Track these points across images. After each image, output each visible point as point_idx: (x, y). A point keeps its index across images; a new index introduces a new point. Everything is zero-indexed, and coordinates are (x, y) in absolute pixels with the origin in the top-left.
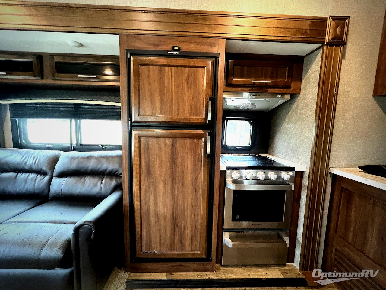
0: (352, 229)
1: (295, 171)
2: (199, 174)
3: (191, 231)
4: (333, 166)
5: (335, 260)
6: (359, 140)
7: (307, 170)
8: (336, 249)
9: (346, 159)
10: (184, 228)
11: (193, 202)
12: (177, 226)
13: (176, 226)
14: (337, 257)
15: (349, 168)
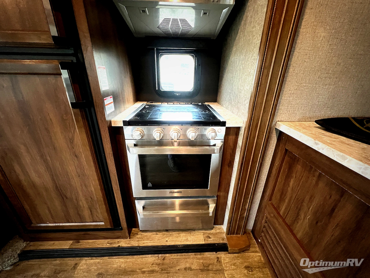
0: (287, 201)
1: (226, 126)
2: (74, 133)
3: (87, 203)
4: (282, 119)
5: (264, 227)
6: (330, 78)
7: (243, 126)
8: (267, 218)
9: (303, 108)
10: (76, 199)
11: (79, 170)
12: (67, 198)
13: (65, 198)
14: (266, 225)
15: (305, 121)
